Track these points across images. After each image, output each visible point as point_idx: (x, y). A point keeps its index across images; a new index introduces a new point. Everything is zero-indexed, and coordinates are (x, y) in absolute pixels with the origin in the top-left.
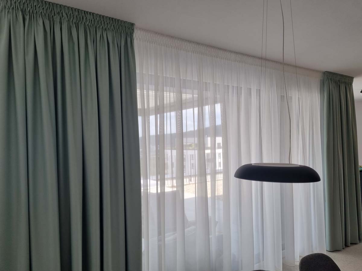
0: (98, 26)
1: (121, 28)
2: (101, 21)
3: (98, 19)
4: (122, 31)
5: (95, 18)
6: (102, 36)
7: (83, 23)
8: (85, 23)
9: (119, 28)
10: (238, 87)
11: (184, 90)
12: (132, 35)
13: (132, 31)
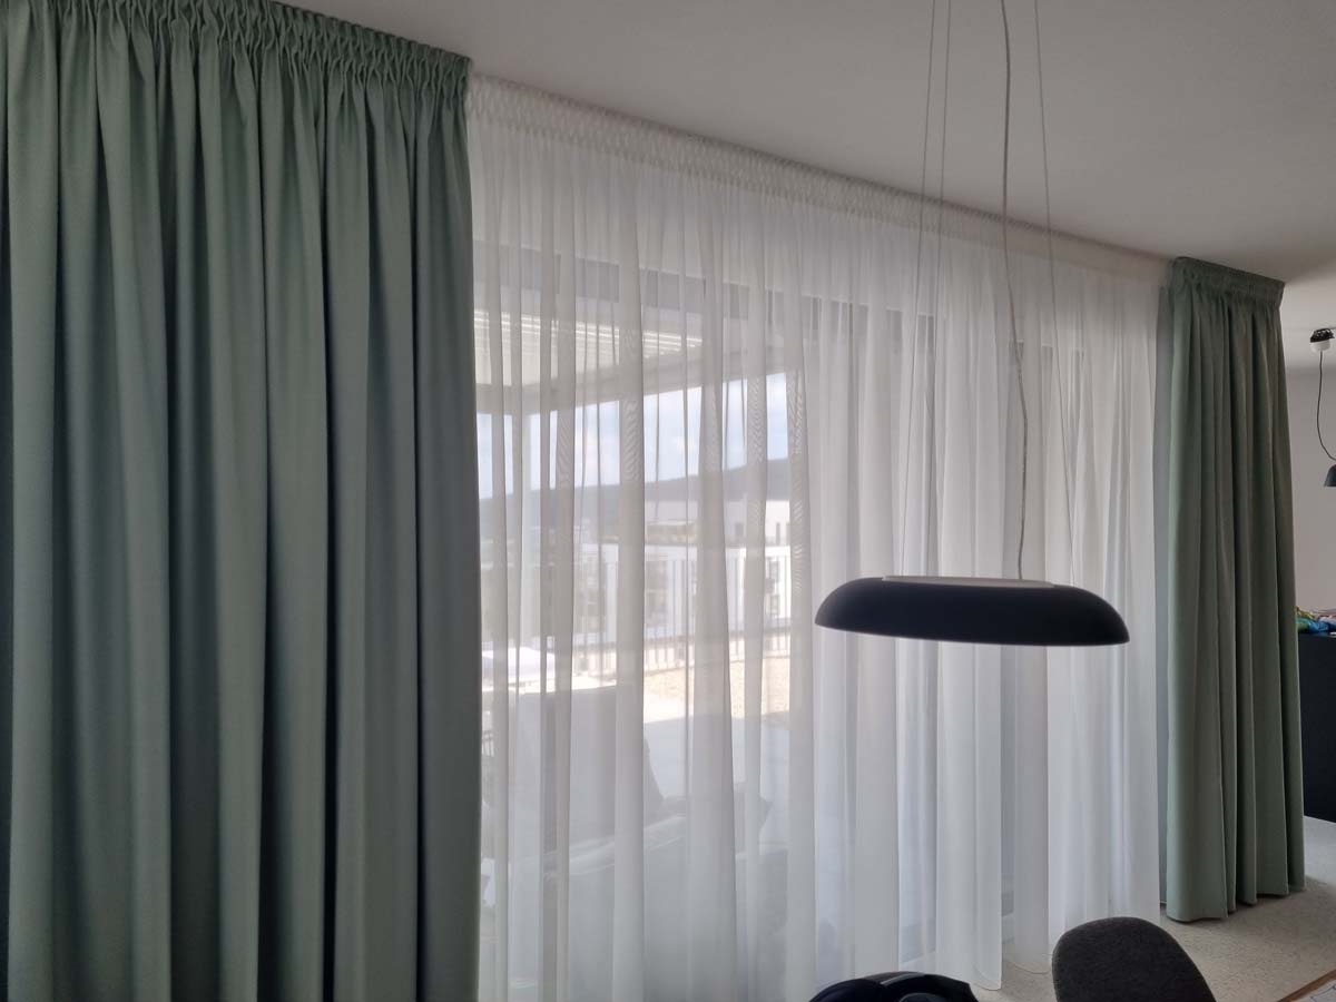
0: (335, 62)
1: (418, 72)
2: (344, 44)
3: (333, 36)
4: (422, 85)
5: (323, 31)
6: (346, 100)
7: (279, 50)
8: (284, 50)
9: (412, 71)
10: (851, 306)
11: (649, 314)
12: (460, 99)
13: (460, 86)
